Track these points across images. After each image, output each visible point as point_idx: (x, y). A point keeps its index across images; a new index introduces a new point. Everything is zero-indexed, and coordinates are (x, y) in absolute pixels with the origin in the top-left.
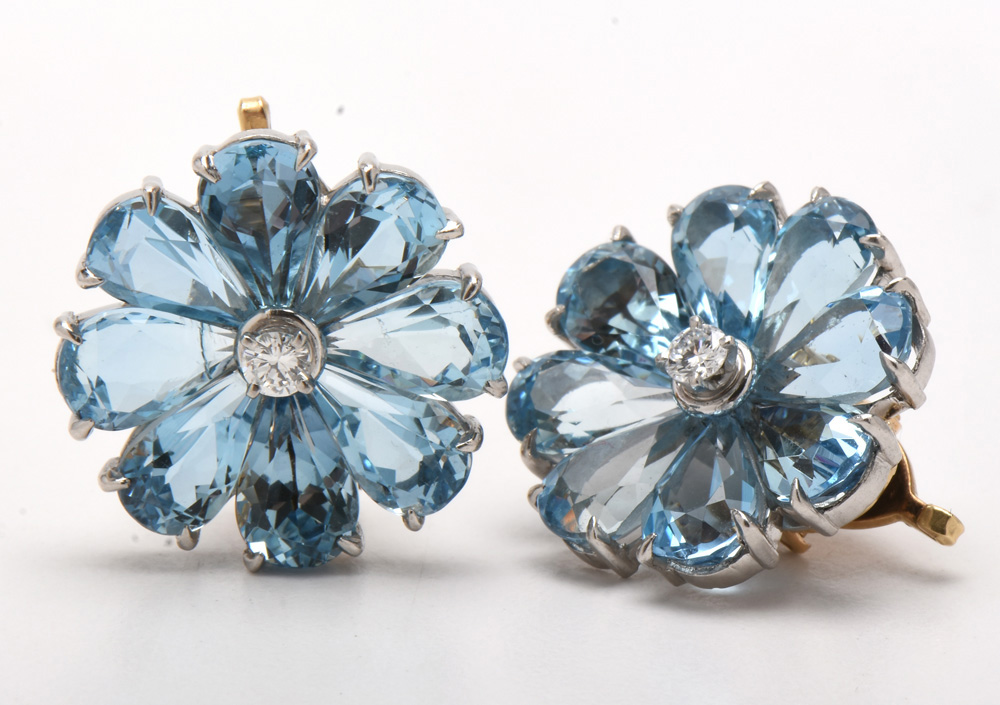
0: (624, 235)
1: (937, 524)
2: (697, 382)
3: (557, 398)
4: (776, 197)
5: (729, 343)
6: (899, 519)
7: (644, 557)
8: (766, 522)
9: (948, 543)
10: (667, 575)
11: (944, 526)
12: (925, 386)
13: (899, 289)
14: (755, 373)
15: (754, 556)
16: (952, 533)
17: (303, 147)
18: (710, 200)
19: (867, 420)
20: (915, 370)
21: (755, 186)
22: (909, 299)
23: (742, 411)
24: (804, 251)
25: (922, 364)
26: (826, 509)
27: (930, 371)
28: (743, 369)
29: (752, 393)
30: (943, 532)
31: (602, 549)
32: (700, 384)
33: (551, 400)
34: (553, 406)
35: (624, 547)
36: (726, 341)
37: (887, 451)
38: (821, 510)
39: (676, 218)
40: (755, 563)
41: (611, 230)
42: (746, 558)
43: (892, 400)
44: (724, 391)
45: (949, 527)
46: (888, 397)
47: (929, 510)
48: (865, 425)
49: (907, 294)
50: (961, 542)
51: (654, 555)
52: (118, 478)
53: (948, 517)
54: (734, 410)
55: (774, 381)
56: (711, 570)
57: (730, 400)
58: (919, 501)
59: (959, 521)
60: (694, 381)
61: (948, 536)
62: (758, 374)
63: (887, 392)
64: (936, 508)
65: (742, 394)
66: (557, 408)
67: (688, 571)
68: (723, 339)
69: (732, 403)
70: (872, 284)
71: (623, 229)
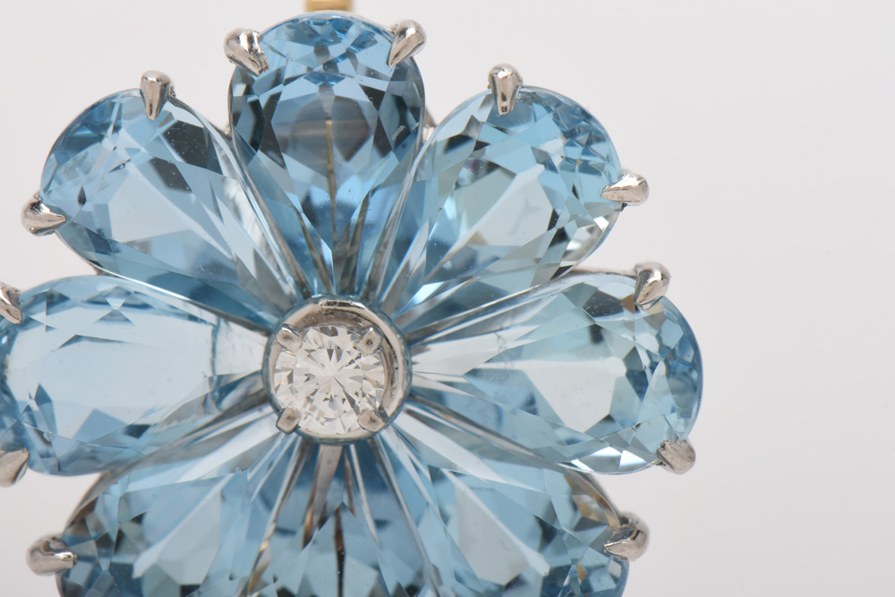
17: (403, 32)
52: (59, 551)
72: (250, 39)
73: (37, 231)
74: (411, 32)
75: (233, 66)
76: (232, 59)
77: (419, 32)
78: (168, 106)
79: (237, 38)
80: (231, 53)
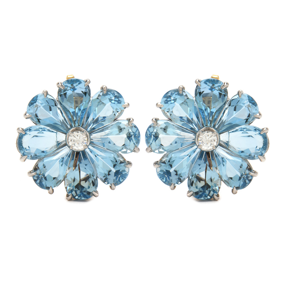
52: (33, 173)
72: (61, 84)
73: (27, 118)
74: (88, 81)
75: (58, 88)
76: (58, 87)
77: (89, 80)
78: (48, 96)
79: (59, 84)
80: (58, 86)
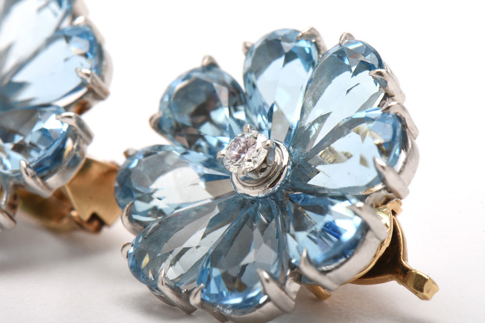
0: (210, 62)
1: (419, 284)
2: (243, 173)
3: (154, 179)
4: (319, 38)
5: (268, 145)
6: (392, 279)
7: (195, 301)
8: (286, 278)
9: (425, 298)
10: (214, 314)
11: (423, 286)
12: (409, 183)
13: (392, 111)
14: (289, 167)
15: (275, 304)
16: (428, 292)
18: (270, 39)
19: (360, 208)
20: (401, 172)
21: (304, 29)
22: (400, 119)
23: (279, 195)
24: (334, 78)
25: (407, 167)
26: (329, 271)
27: (414, 172)
28: (282, 163)
29: (287, 182)
30: (422, 291)
31: (168, 293)
32: (245, 175)
33: (149, 180)
34: (151, 184)
35: (185, 292)
36: (267, 144)
37: (376, 230)
38: (324, 273)
39: (248, 50)
40: (275, 308)
41: (202, 57)
42: (269, 305)
43: (384, 193)
44: (266, 180)
45: (426, 287)
46: (380, 190)
47: (413, 273)
48: (358, 211)
49: (398, 114)
50: (436, 298)
51: (202, 300)
53: (426, 280)
54: (273, 194)
55: (304, 174)
56: (244, 313)
57: (270, 187)
58: (407, 266)
59: (434, 283)
60: (241, 172)
61: (425, 293)
62: (292, 168)
63: (380, 186)
64: (418, 273)
65: (279, 182)
66: (153, 186)
67: (228, 312)
68: (265, 142)
69: (271, 189)
70: (379, 106)
71: (210, 58)
